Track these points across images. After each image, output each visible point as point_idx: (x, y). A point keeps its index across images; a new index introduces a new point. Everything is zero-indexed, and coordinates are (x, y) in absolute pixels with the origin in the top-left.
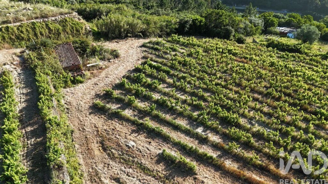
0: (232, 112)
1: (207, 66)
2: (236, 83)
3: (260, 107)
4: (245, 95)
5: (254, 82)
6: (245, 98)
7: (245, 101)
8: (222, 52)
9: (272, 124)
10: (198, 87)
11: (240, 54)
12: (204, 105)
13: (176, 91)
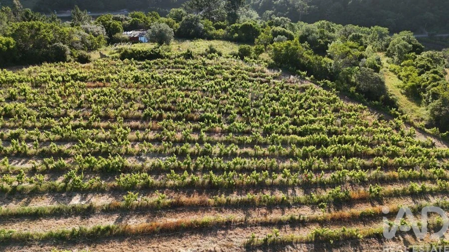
0: (112, 156)
1: (49, 106)
2: (101, 116)
3: (144, 136)
4: (119, 127)
5: (123, 107)
6: (121, 131)
7: (122, 135)
8: (64, 81)
9: (165, 150)
10: (47, 141)
11: (91, 77)
12: (68, 163)
13: (10, 161)
